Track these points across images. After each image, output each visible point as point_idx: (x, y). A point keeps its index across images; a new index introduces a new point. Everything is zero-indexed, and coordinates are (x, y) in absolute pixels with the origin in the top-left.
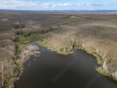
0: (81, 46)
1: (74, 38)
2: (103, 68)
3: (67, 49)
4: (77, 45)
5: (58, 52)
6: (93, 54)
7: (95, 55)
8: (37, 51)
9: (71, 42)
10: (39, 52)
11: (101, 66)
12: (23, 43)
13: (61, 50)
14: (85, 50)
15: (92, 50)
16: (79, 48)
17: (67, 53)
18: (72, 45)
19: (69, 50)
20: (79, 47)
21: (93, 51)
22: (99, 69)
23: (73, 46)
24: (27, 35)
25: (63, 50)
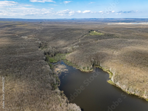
0: (99, 66)
1: (93, 59)
2: (111, 81)
3: (88, 68)
4: (96, 64)
5: (81, 70)
6: (107, 71)
7: (109, 72)
8: (65, 69)
9: (91, 62)
10: (67, 70)
11: (110, 79)
12: (52, 62)
13: (84, 68)
14: (102, 68)
15: (107, 69)
16: (98, 67)
17: (88, 71)
18: (92, 64)
19: (89, 69)
20: (97, 66)
21: (107, 70)
22: (109, 81)
23: (93, 66)
24: (53, 55)
25: (85, 68)
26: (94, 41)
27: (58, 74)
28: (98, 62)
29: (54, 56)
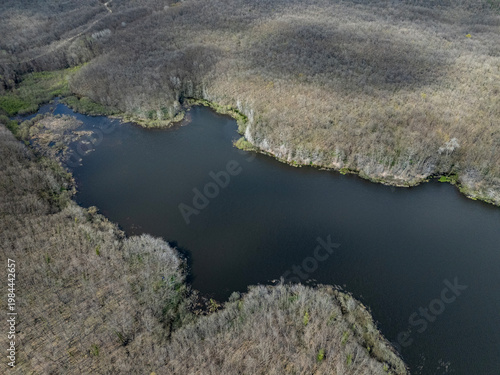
0: (202, 98)
1: (178, 76)
2: (246, 140)
3: (164, 110)
4: (190, 93)
5: (143, 124)
6: (230, 112)
7: (235, 115)
8: (79, 129)
9: (172, 87)
11: (242, 135)
12: (16, 114)
13: (150, 116)
14: (212, 106)
15: (228, 103)
16: (197, 103)
17: (167, 122)
18: (177, 97)
19: (170, 114)
20: (196, 100)
21: (229, 107)
22: (240, 144)
23: (181, 101)
25: (154, 115)
26: (166, 7)
27: (57, 155)
28: (194, 85)
29: (17, 87)
